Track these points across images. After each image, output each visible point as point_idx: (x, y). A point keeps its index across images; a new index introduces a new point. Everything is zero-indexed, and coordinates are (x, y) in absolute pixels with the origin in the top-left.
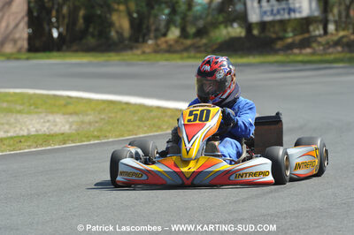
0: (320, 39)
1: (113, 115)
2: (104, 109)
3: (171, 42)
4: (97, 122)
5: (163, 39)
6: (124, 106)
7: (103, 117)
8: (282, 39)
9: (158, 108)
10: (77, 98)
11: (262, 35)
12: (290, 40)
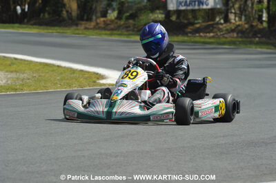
0: (221, 26)
1: (43, 75)
2: (39, 70)
3: (108, 22)
4: (29, 79)
5: (102, 19)
6: (55, 68)
7: (34, 75)
8: (192, 24)
9: (82, 71)
10: (21, 60)
11: (178, 21)
12: (198, 26)
